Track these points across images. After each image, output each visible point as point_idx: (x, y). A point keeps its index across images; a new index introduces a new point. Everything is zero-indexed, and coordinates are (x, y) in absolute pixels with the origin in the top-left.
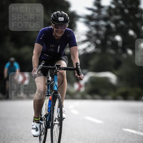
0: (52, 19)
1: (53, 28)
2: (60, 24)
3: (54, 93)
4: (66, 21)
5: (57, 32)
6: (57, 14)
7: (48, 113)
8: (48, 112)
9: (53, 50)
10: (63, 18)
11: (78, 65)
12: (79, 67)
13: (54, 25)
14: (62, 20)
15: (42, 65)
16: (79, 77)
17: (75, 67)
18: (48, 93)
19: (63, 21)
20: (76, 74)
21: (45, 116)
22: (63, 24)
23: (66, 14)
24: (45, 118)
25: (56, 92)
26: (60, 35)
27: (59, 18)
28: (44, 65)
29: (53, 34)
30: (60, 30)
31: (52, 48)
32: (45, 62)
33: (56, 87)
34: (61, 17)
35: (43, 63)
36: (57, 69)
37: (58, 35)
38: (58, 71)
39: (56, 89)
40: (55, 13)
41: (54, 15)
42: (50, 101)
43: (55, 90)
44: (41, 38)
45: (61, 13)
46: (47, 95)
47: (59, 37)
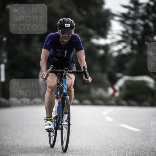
0: (59, 25)
1: (60, 34)
2: (67, 30)
3: (63, 96)
4: (72, 27)
5: (64, 37)
6: (63, 20)
7: (58, 115)
8: (58, 113)
9: (60, 54)
10: (69, 24)
11: (85, 68)
12: (86, 70)
13: (60, 31)
14: (68, 26)
15: (50, 69)
16: (86, 79)
17: (83, 70)
18: (58, 96)
19: (70, 27)
20: (84, 77)
21: (55, 118)
22: (69, 30)
23: (72, 20)
24: (55, 120)
25: (65, 95)
26: (66, 41)
27: (66, 24)
28: (52, 69)
29: (60, 39)
30: (66, 36)
31: (59, 52)
32: (53, 66)
33: (65, 90)
34: (68, 23)
35: (52, 67)
36: (66, 73)
37: (65, 41)
38: (66, 74)
39: (65, 91)
40: (61, 19)
41: (60, 21)
42: (59, 103)
43: (64, 93)
44: (48, 44)
45: (67, 19)
46: (56, 97)
47: (65, 42)
